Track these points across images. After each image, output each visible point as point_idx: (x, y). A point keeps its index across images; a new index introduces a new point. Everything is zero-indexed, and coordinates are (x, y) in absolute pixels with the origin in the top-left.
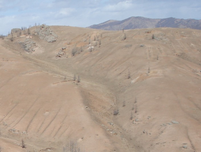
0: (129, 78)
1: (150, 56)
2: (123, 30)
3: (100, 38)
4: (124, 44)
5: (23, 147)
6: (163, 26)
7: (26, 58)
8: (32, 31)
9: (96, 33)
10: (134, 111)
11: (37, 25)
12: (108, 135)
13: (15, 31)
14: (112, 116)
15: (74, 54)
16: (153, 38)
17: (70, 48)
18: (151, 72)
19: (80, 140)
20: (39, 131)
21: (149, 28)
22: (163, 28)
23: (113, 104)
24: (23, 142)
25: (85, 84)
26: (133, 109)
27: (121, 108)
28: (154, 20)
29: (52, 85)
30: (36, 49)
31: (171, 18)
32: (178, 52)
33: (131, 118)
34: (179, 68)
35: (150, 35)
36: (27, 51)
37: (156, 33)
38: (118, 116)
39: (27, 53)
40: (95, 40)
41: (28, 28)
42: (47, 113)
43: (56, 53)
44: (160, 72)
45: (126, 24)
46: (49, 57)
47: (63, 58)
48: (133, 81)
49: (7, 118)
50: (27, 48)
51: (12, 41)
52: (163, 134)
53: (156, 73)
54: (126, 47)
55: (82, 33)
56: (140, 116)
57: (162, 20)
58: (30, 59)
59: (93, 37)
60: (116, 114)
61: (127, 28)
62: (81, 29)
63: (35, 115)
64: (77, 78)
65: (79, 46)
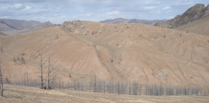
0: (118, 45)
1: (127, 36)
2: (115, 24)
3: (104, 27)
4: (115, 30)
5: (70, 77)
6: (132, 22)
7: (71, 35)
8: (73, 23)
9: (103, 25)
10: (120, 60)
11: (76, 20)
12: (109, 71)
13: (66, 22)
14: (110, 62)
15: (93, 34)
16: (128, 28)
17: (91, 31)
18: (127, 43)
19: (96, 73)
20: (77, 69)
21: (126, 23)
22: (132, 23)
23: (111, 57)
24: (70, 74)
25: (98, 47)
26: (120, 59)
27: (114, 59)
28: (127, 20)
29: (83, 48)
30: (75, 31)
31: (135, 19)
32: (139, 34)
33: (119, 63)
34: (139, 41)
35: (127, 26)
36: (71, 32)
37: (129, 25)
38: (113, 62)
39: (72, 33)
40: (102, 28)
41: (72, 21)
42: (81, 61)
43: (85, 33)
44: (131, 43)
45: (115, 21)
46: (81, 35)
47: (88, 35)
48: (119, 47)
49: (62, 63)
50: (71, 31)
51: (64, 27)
52: (133, 70)
53: (129, 43)
54: (116, 31)
55: (96, 24)
56: (122, 63)
57: (131, 20)
58: (73, 36)
59: (101, 27)
60: (112, 61)
61: (116, 23)
62: (96, 23)
63: (76, 62)
64: (94, 45)
65: (95, 30)
